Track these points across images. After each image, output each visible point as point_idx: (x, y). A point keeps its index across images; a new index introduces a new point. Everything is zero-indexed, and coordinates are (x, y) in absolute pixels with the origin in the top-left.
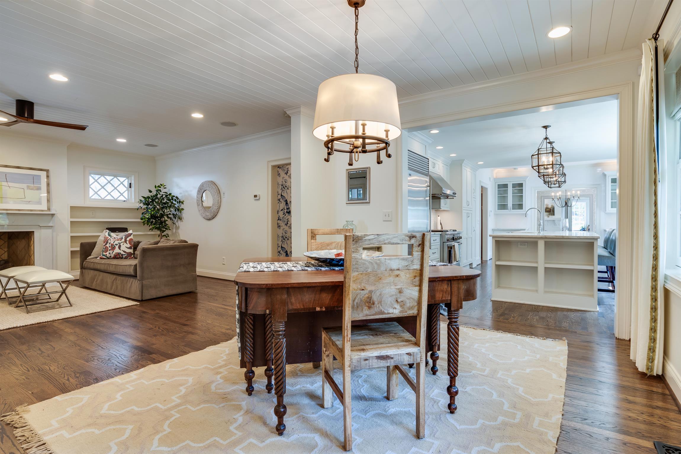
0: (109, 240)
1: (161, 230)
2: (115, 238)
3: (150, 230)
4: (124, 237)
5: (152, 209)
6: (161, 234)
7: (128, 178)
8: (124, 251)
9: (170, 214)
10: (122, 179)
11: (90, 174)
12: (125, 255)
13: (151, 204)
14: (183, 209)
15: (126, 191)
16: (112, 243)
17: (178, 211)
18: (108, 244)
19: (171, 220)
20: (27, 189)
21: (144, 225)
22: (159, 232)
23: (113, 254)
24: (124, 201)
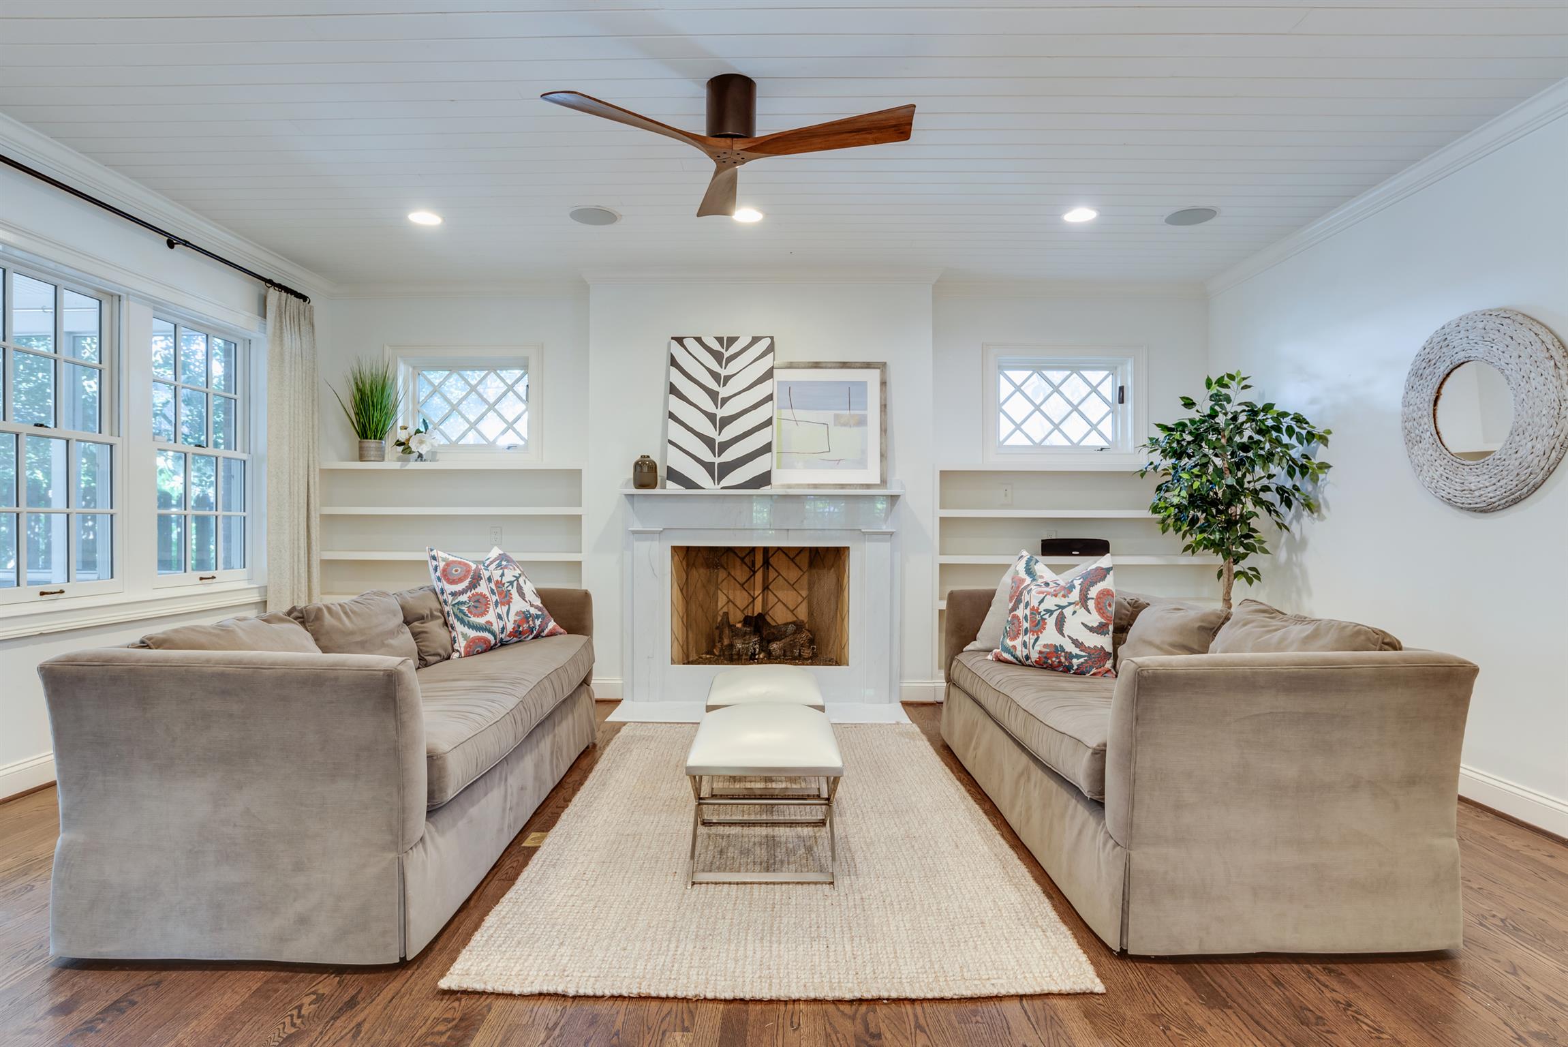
0: (1025, 593)
1: (1227, 554)
2: (1047, 584)
3: (1186, 549)
4: (1077, 583)
5: (1196, 471)
6: (1230, 570)
7: (1113, 370)
8: (1076, 643)
9: (1266, 489)
10: (1094, 376)
11: (1001, 368)
12: (1078, 657)
13: (1190, 451)
14: (1324, 466)
15: (1107, 414)
16: (1034, 603)
17: (1303, 474)
18: (1021, 606)
19: (1269, 511)
20: (835, 425)
21: (1164, 532)
22: (1218, 560)
23: (1037, 648)
24: (1102, 449)
